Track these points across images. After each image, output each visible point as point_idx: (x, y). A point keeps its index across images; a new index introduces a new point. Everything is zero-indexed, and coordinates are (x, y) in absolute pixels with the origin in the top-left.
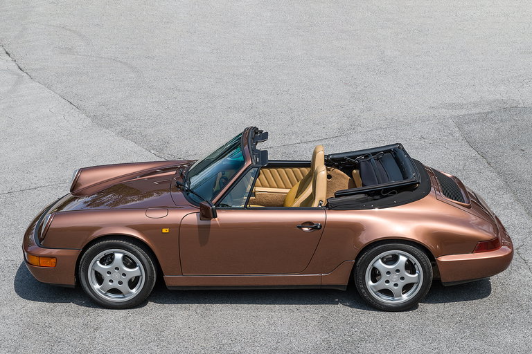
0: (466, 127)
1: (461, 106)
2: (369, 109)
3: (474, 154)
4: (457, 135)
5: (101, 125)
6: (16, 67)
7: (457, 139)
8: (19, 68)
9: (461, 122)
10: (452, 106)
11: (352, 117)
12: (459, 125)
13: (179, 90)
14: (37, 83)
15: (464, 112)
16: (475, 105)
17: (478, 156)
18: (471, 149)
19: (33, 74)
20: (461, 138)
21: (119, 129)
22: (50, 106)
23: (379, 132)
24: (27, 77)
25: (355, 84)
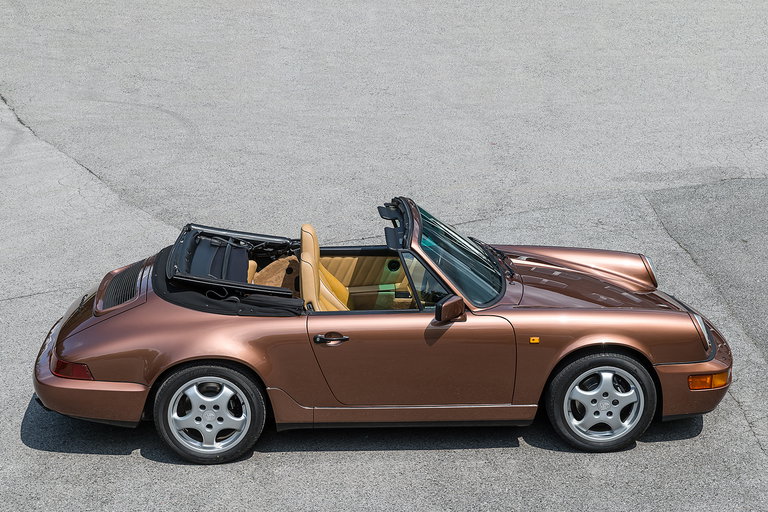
0: (664, 208)
1: (659, 177)
2: (525, 181)
3: (674, 246)
4: (651, 219)
5: (132, 204)
6: (14, 119)
7: (651, 225)
8: (19, 120)
9: (657, 201)
10: (647, 177)
11: (499, 192)
12: (655, 206)
13: (249, 153)
14: (44, 142)
15: (662, 185)
16: (680, 175)
17: (680, 250)
18: (670, 239)
19: (39, 129)
20: (656, 223)
21: (158, 209)
22: (60, 176)
23: (537, 215)
24: (30, 134)
25: (507, 144)
